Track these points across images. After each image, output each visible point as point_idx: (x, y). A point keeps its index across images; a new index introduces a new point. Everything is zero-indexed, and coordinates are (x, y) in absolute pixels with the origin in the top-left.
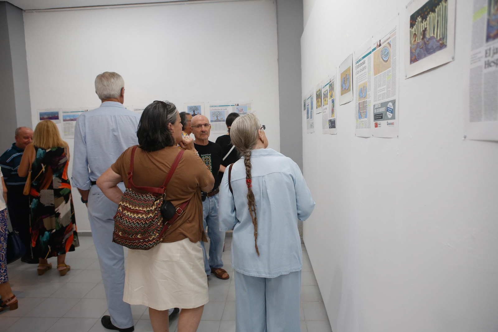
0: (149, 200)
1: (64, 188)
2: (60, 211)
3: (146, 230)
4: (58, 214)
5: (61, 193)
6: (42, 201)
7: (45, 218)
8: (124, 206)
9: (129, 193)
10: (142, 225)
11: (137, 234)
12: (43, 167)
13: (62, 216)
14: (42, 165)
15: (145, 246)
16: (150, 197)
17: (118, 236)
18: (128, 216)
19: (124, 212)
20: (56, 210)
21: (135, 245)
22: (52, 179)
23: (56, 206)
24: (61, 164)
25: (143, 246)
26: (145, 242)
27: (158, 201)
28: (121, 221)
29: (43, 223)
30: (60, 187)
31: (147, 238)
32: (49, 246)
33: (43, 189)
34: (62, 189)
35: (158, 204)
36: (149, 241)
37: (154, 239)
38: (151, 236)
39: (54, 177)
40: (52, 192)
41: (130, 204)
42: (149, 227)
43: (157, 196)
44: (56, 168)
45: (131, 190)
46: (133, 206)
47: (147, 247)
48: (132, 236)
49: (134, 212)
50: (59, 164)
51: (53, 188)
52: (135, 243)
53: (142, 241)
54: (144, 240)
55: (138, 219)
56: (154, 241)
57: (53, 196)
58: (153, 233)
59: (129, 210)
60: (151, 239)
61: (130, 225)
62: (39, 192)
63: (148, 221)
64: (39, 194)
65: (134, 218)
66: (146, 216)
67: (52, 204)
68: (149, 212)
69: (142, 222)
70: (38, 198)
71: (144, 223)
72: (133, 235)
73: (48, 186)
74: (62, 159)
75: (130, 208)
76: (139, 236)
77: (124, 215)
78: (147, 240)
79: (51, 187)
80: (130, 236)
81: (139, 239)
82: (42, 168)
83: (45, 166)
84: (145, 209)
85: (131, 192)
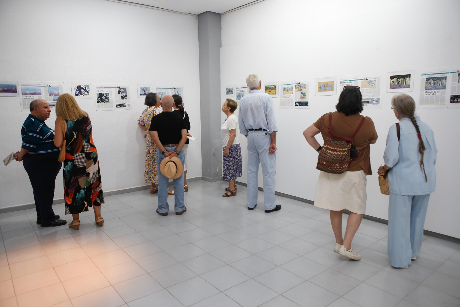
0: (343, 145)
1: (93, 152)
2: (90, 172)
3: (341, 162)
4: (88, 174)
5: (91, 156)
6: (76, 163)
7: (79, 178)
8: (326, 147)
9: (329, 140)
10: (340, 158)
11: (336, 163)
12: (75, 134)
13: (91, 176)
14: (74, 133)
15: (340, 171)
16: (343, 143)
17: (323, 164)
18: (330, 153)
19: (327, 151)
20: (86, 171)
21: (334, 170)
22: (83, 144)
23: (86, 168)
24: (88, 131)
25: (338, 171)
26: (340, 168)
27: (349, 146)
28: (325, 156)
29: (78, 182)
30: (90, 151)
31: (342, 166)
32: (85, 202)
33: (76, 152)
34: (92, 153)
35: (348, 147)
36: (343, 168)
37: (345, 167)
38: (344, 165)
39: (84, 142)
40: (84, 155)
41: (330, 147)
42: (344, 160)
43: (348, 142)
44: (85, 134)
45: (330, 138)
46: (332, 147)
47: (341, 172)
48: (332, 165)
49: (334, 151)
50: (87, 130)
51: (84, 152)
52: (334, 169)
53: (338, 168)
54: (340, 167)
55: (337, 155)
56: (346, 168)
57: (85, 159)
58: (346, 164)
59: (330, 150)
60: (344, 167)
61: (332, 158)
62: (73, 156)
63: (344, 156)
64: (73, 158)
65: (335, 154)
66: (342, 153)
67: (84, 166)
68: (344, 151)
69: (340, 157)
70: (73, 161)
71: (341, 157)
72: (334, 164)
73: (80, 150)
74: (88, 126)
75: (331, 149)
76: (337, 165)
77: (327, 152)
78: (341, 167)
79: (83, 151)
80: (331, 165)
81: (337, 167)
82: (74, 136)
83: (76, 133)
84: (341, 150)
85: (330, 140)
